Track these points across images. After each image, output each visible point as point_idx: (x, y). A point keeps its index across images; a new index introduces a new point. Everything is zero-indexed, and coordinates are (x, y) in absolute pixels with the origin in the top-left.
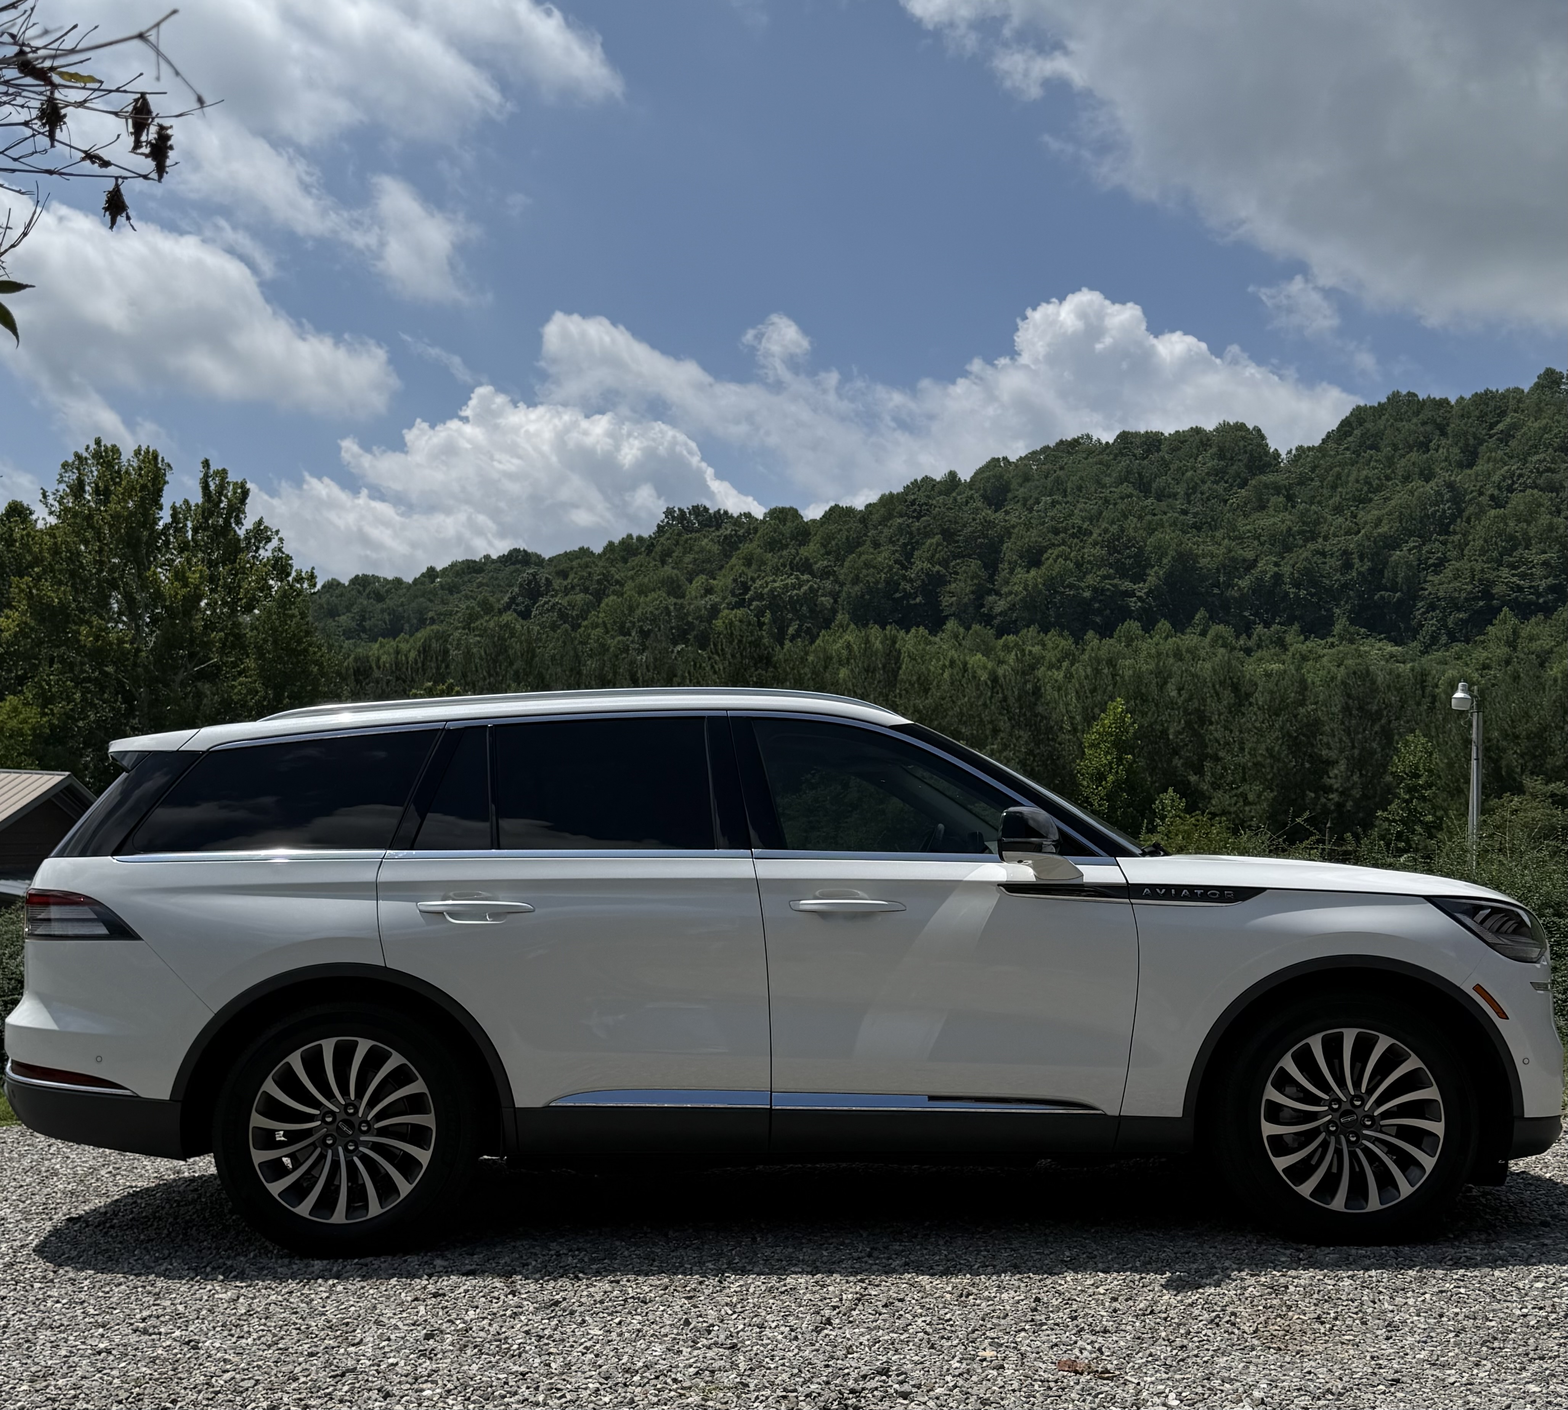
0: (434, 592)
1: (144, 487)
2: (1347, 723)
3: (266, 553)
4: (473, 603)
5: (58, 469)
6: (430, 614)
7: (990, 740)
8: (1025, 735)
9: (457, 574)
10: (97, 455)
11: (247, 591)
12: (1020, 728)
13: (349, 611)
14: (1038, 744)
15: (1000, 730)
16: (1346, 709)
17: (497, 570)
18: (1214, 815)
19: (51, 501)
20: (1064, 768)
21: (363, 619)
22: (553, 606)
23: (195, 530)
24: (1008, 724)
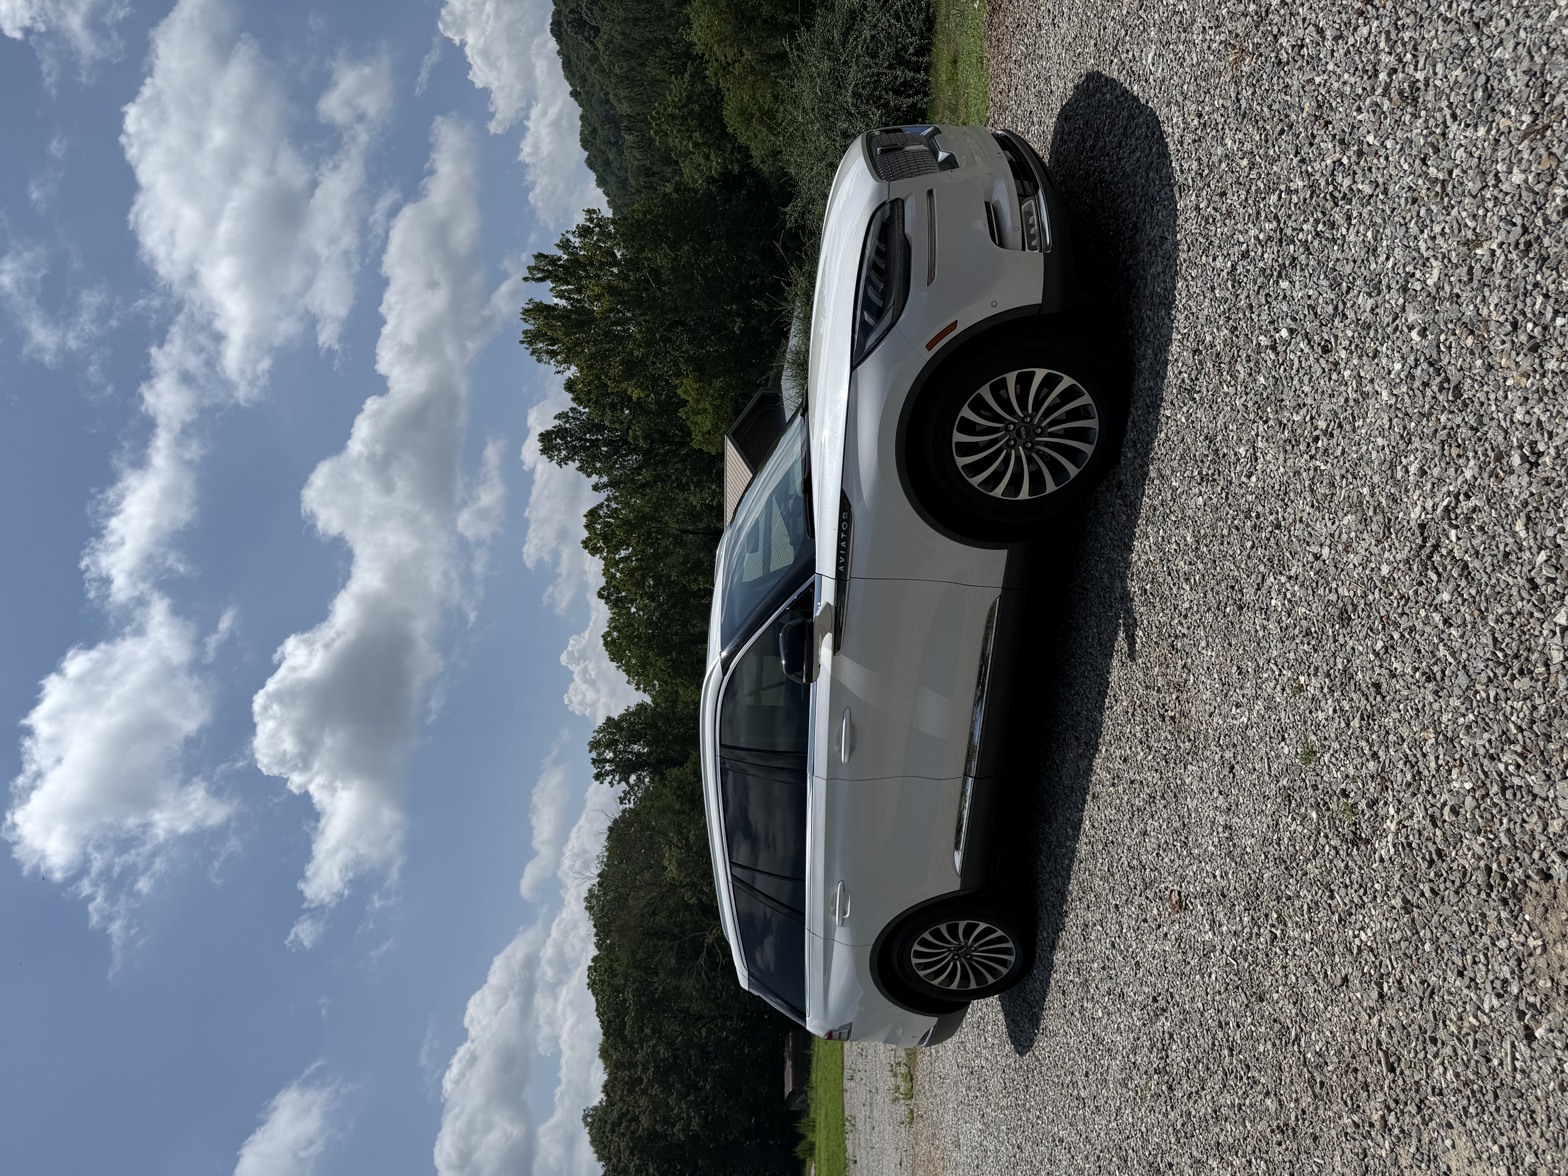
0: (587, 93)
1: (546, 318)
3: (576, 241)
4: (592, 69)
5: (542, 365)
6: (602, 96)
9: (573, 75)
10: (530, 343)
11: (603, 256)
13: (605, 152)
17: (567, 45)
19: (561, 369)
21: (610, 142)
22: (589, 9)
23: (568, 284)
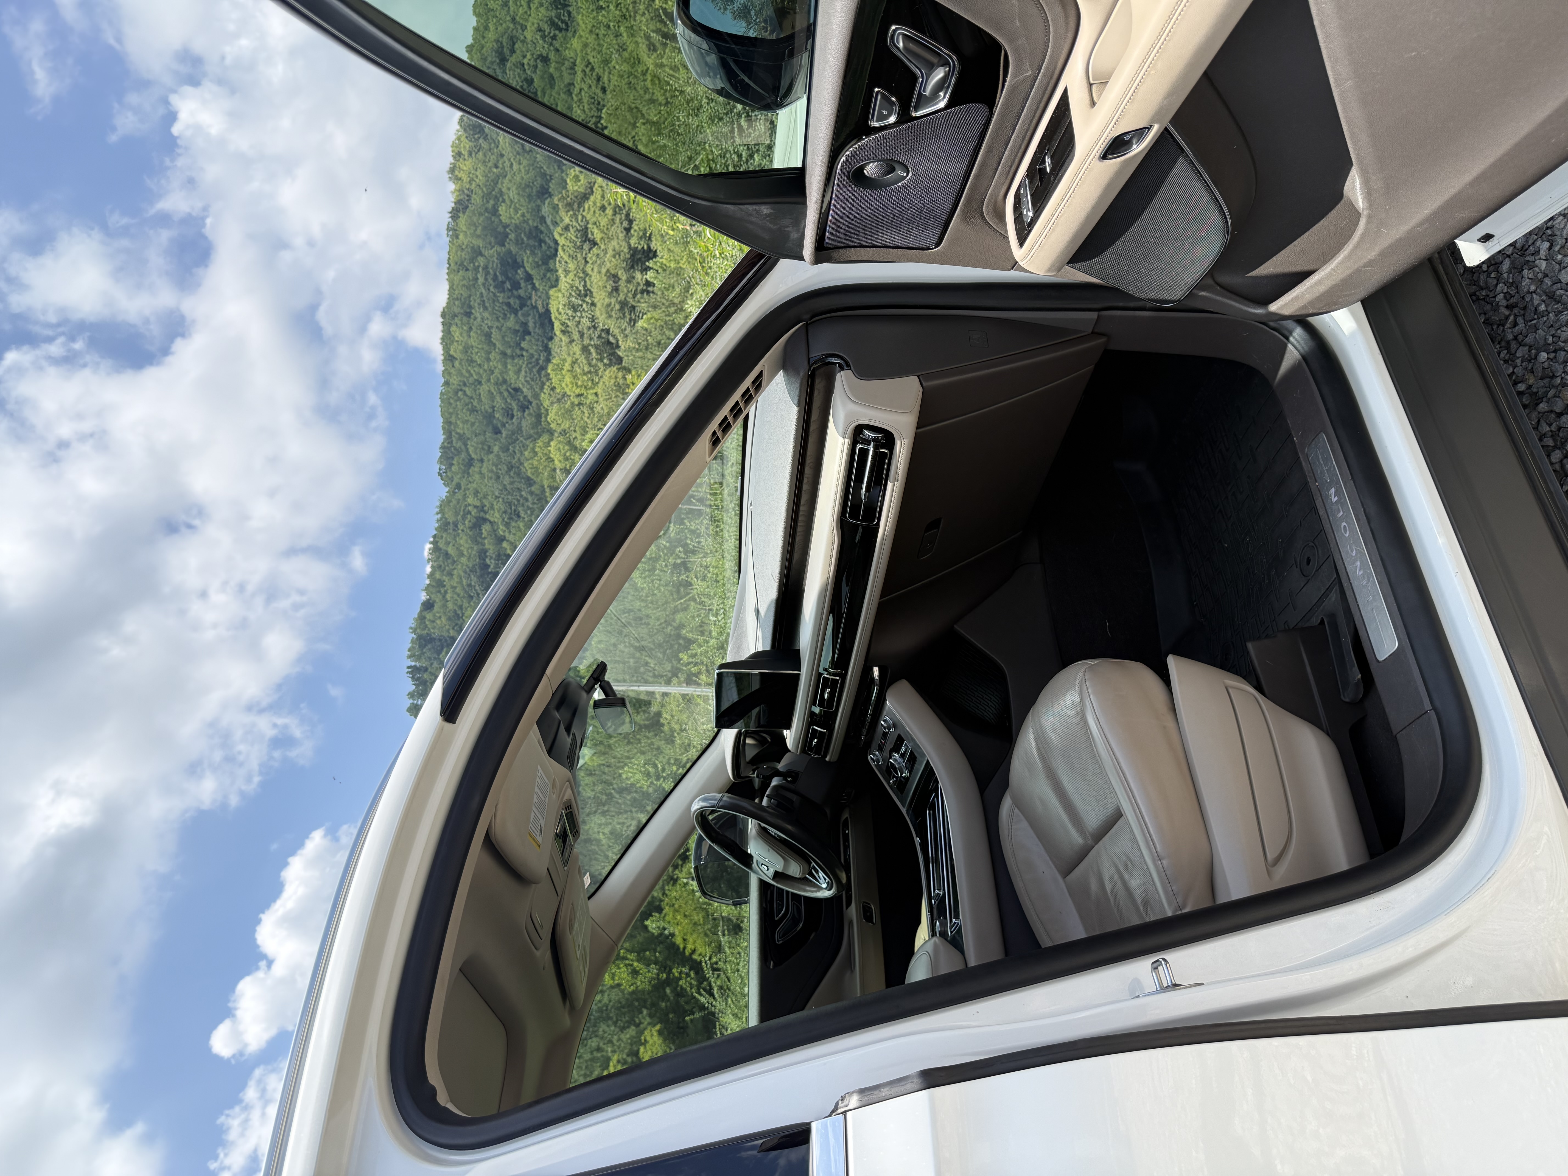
2: (613, 814)
7: (604, 1053)
8: (603, 1027)
12: (597, 1031)
14: (610, 1018)
15: (598, 1046)
16: (604, 813)
18: (664, 894)
20: (627, 999)
24: (594, 1039)
